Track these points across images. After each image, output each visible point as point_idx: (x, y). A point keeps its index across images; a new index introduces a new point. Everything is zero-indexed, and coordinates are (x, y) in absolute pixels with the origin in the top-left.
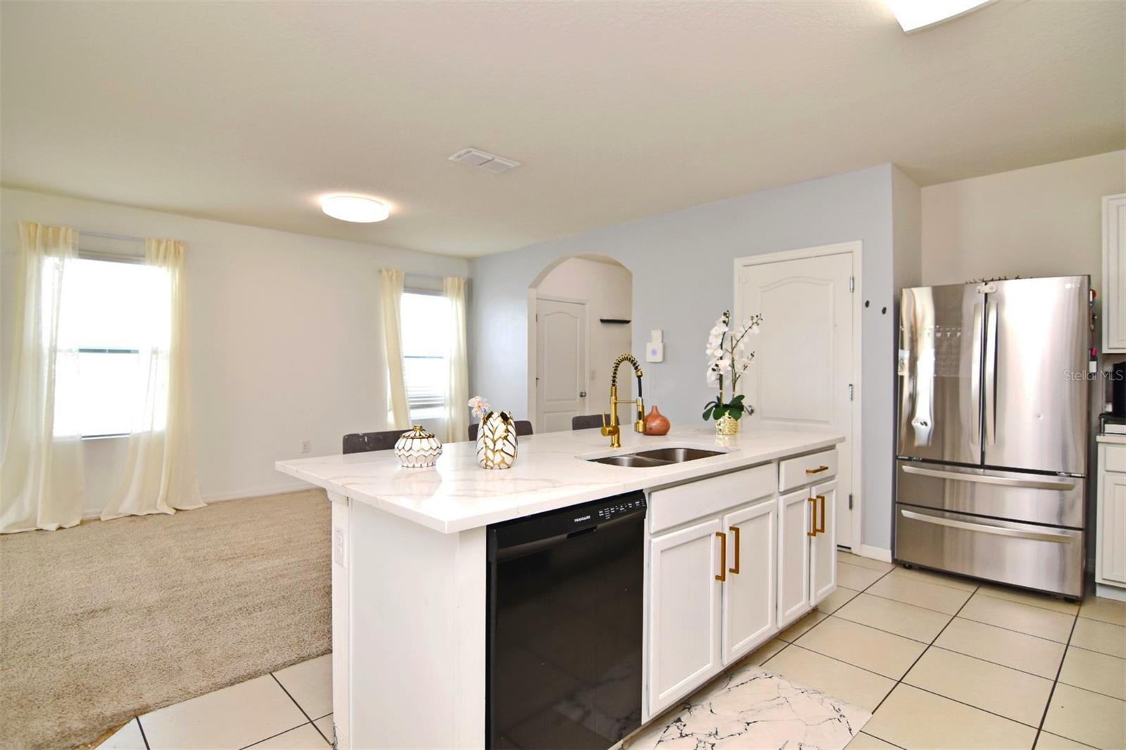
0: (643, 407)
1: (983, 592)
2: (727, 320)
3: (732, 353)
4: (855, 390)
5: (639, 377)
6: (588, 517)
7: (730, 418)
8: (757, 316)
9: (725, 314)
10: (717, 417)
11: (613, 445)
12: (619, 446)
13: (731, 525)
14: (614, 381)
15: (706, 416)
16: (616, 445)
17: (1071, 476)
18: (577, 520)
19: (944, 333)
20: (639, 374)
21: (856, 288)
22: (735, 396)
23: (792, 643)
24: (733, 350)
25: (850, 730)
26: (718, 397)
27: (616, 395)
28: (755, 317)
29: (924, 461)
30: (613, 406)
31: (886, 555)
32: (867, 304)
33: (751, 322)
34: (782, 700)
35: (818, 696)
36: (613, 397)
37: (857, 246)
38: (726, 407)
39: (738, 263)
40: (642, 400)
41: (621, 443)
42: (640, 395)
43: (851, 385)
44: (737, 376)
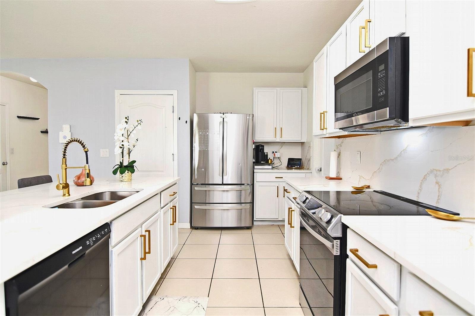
0: (89, 170)
1: (223, 232)
2: (127, 121)
3: (128, 139)
4: (175, 156)
5: (86, 152)
6: (81, 248)
7: (128, 173)
8: (140, 120)
9: (126, 118)
10: (122, 173)
11: (64, 195)
12: (69, 195)
13: (146, 230)
14: (64, 155)
15: (115, 172)
16: (67, 195)
17: (248, 185)
18: (74, 252)
19: (202, 133)
20: (86, 150)
21: (174, 111)
22: (130, 162)
23: (165, 278)
24: (128, 136)
25: (204, 309)
26: (120, 162)
27: (66, 164)
28: (139, 120)
29: (202, 184)
30: (64, 170)
31: (188, 226)
32: (179, 118)
33: (137, 123)
34: (172, 308)
35: (186, 299)
36: (64, 165)
37: (175, 92)
38: (126, 167)
39: (117, 92)
40: (89, 165)
41: (70, 194)
42: (87, 163)
43: (173, 154)
44: (131, 151)
